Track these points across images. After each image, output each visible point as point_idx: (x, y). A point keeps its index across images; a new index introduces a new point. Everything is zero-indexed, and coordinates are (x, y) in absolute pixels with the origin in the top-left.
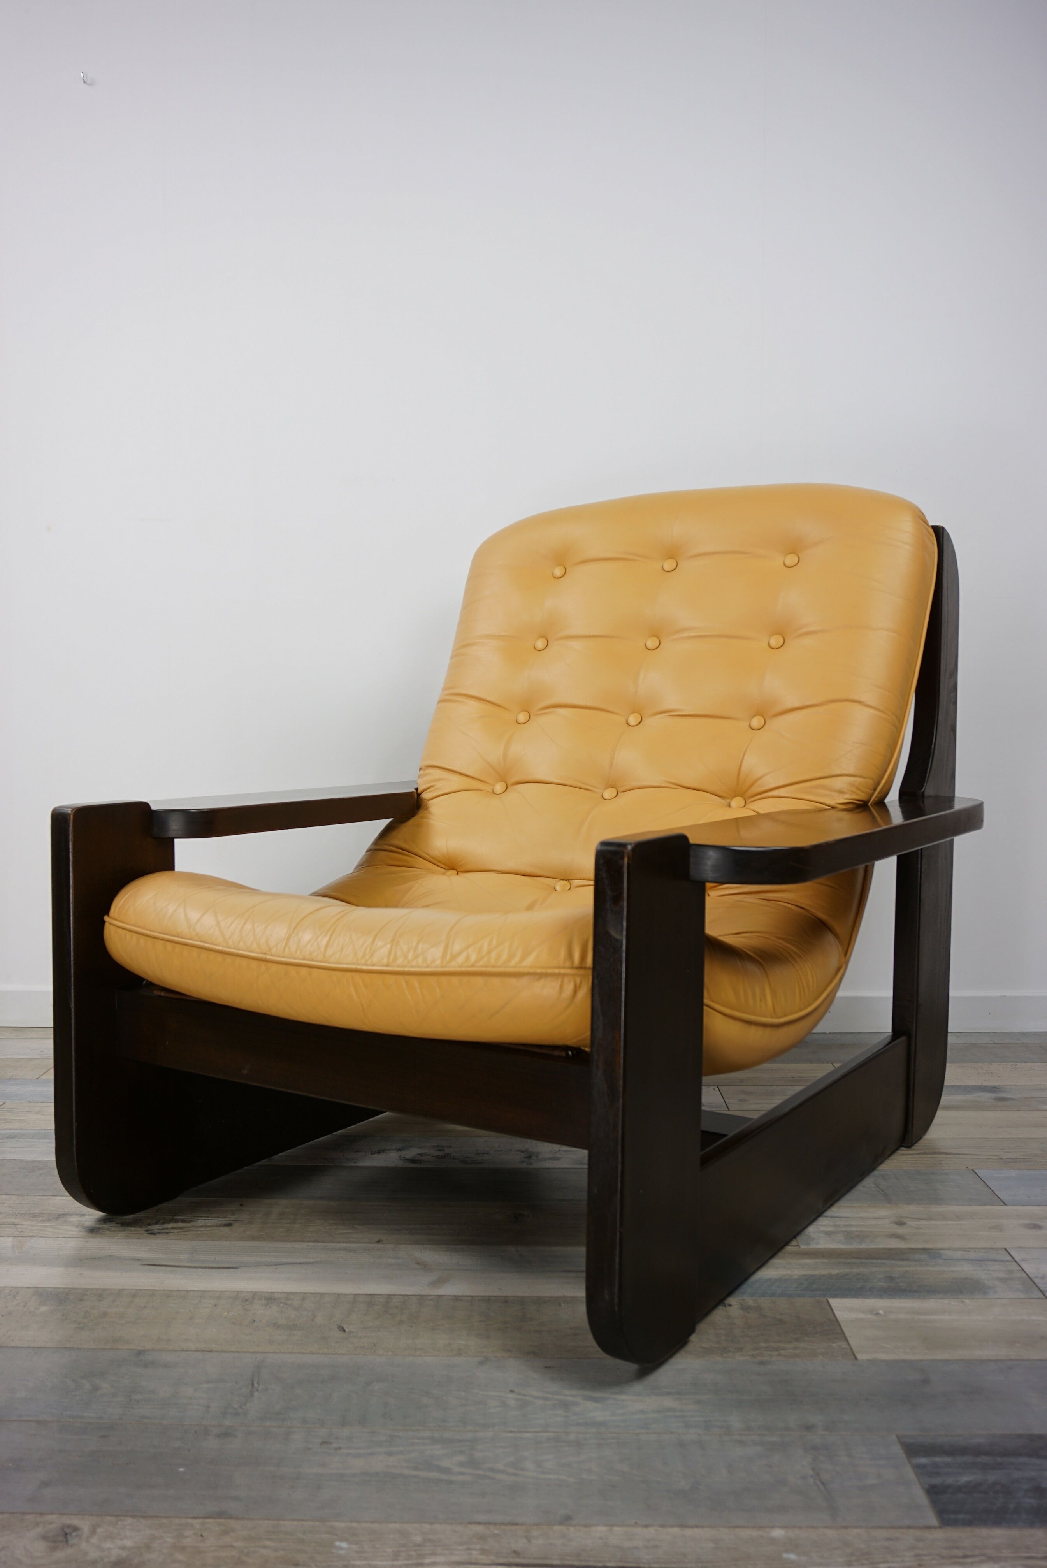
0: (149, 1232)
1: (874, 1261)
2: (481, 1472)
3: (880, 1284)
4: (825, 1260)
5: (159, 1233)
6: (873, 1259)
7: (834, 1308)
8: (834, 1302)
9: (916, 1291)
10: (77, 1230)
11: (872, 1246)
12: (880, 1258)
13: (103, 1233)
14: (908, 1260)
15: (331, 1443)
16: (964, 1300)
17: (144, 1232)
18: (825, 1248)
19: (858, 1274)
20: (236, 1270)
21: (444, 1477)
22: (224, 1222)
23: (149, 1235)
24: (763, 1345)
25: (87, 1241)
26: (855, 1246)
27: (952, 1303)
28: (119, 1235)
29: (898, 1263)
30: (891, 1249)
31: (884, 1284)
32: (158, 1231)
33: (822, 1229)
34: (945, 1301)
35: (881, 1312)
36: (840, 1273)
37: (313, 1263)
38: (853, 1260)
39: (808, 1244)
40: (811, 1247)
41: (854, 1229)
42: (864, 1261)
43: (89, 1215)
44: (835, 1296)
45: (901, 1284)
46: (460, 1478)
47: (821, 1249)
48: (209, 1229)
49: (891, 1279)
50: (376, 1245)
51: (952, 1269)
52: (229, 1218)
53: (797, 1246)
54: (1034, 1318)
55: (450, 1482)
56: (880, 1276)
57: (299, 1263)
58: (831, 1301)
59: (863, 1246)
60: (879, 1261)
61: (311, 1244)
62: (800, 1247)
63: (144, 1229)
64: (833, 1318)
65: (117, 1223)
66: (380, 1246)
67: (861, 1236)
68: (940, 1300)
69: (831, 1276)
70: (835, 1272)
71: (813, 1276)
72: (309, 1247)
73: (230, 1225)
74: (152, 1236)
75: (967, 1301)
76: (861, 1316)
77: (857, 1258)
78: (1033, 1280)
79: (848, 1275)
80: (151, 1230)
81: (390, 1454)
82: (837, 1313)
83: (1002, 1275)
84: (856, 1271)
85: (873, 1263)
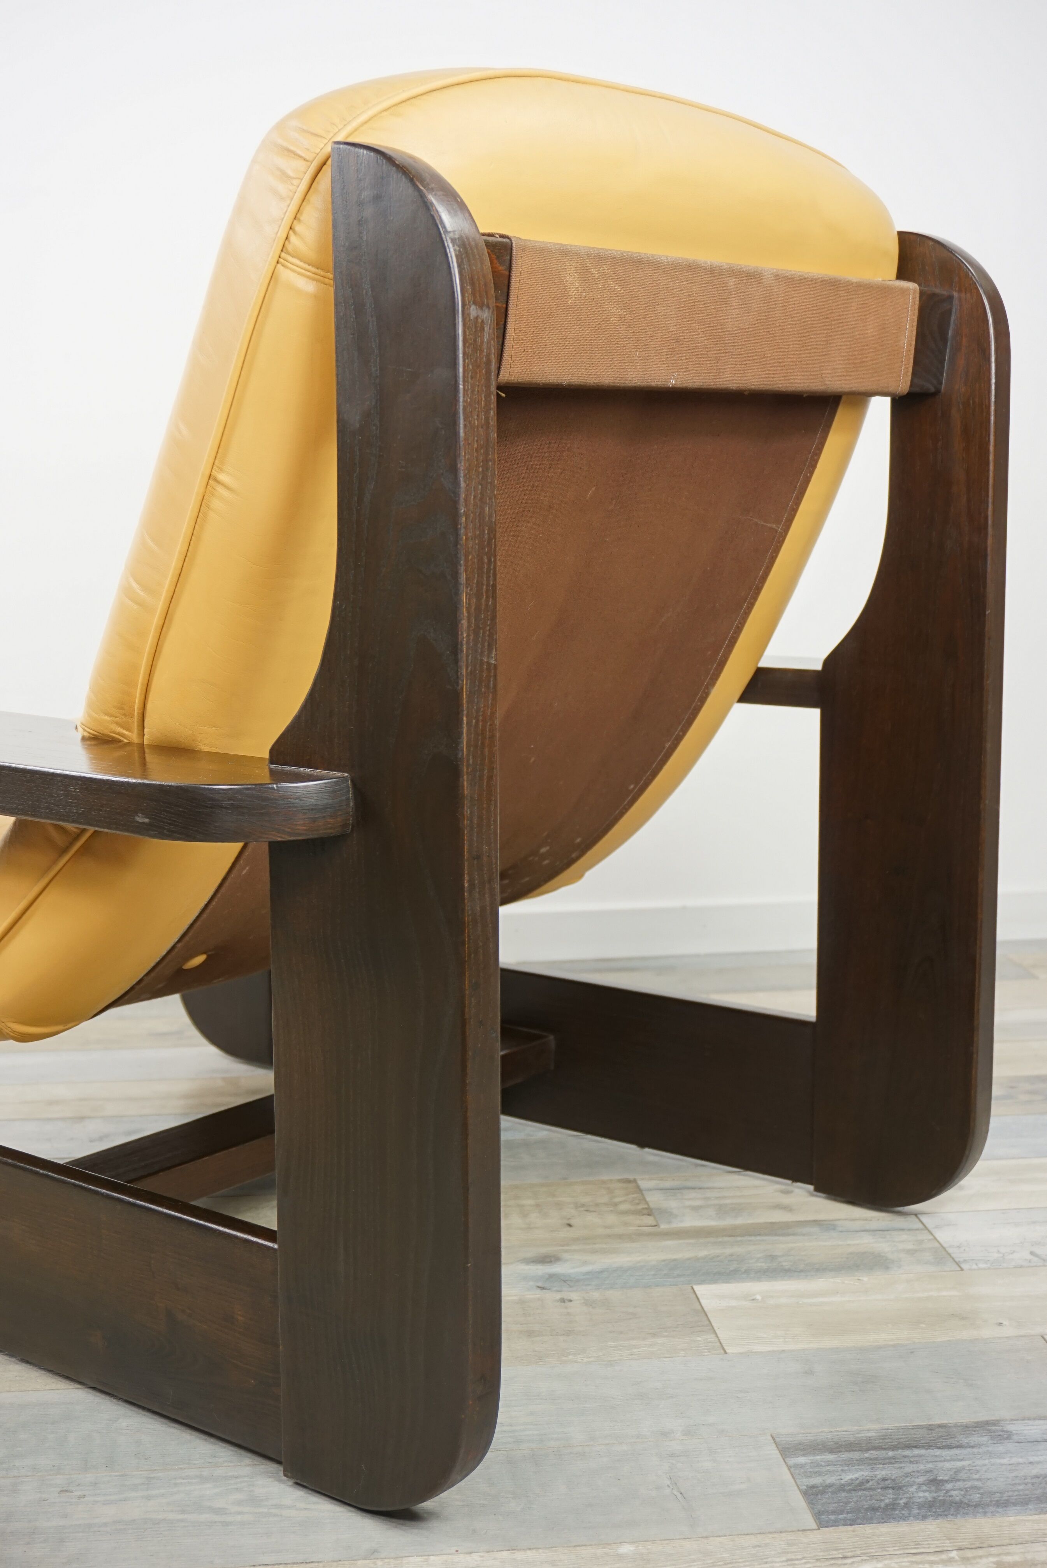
1: (753, 1238)
2: (265, 1510)
3: (759, 1264)
4: (692, 1241)
6: (751, 1235)
7: (699, 1296)
8: (700, 1289)
9: (801, 1271)
11: (750, 1221)
12: (760, 1235)
14: (793, 1234)
15: (72, 1492)
16: (859, 1278)
18: (691, 1226)
19: (732, 1255)
21: (217, 1518)
24: (611, 1344)
26: (728, 1222)
27: (846, 1282)
29: (782, 1238)
31: (763, 1264)
33: (688, 1203)
34: (838, 1280)
35: (759, 1297)
38: (726, 1239)
39: (670, 1222)
40: (674, 1225)
41: (728, 1201)
42: (739, 1239)
44: (702, 1282)
45: (784, 1264)
46: (239, 1518)
47: (686, 1226)
49: (773, 1258)
51: (849, 1242)
53: (656, 1226)
54: (945, 1293)
55: (226, 1524)
56: (759, 1256)
58: (696, 1288)
59: (739, 1221)
60: (758, 1238)
62: (659, 1227)
64: (699, 1308)
67: (737, 1209)
68: (832, 1280)
69: (697, 1259)
70: (703, 1253)
71: (675, 1260)
75: (865, 1279)
76: (734, 1303)
77: (731, 1236)
78: (947, 1249)
79: (718, 1256)
81: (149, 1498)
82: (703, 1302)
83: (910, 1246)
84: (728, 1251)
85: (750, 1241)
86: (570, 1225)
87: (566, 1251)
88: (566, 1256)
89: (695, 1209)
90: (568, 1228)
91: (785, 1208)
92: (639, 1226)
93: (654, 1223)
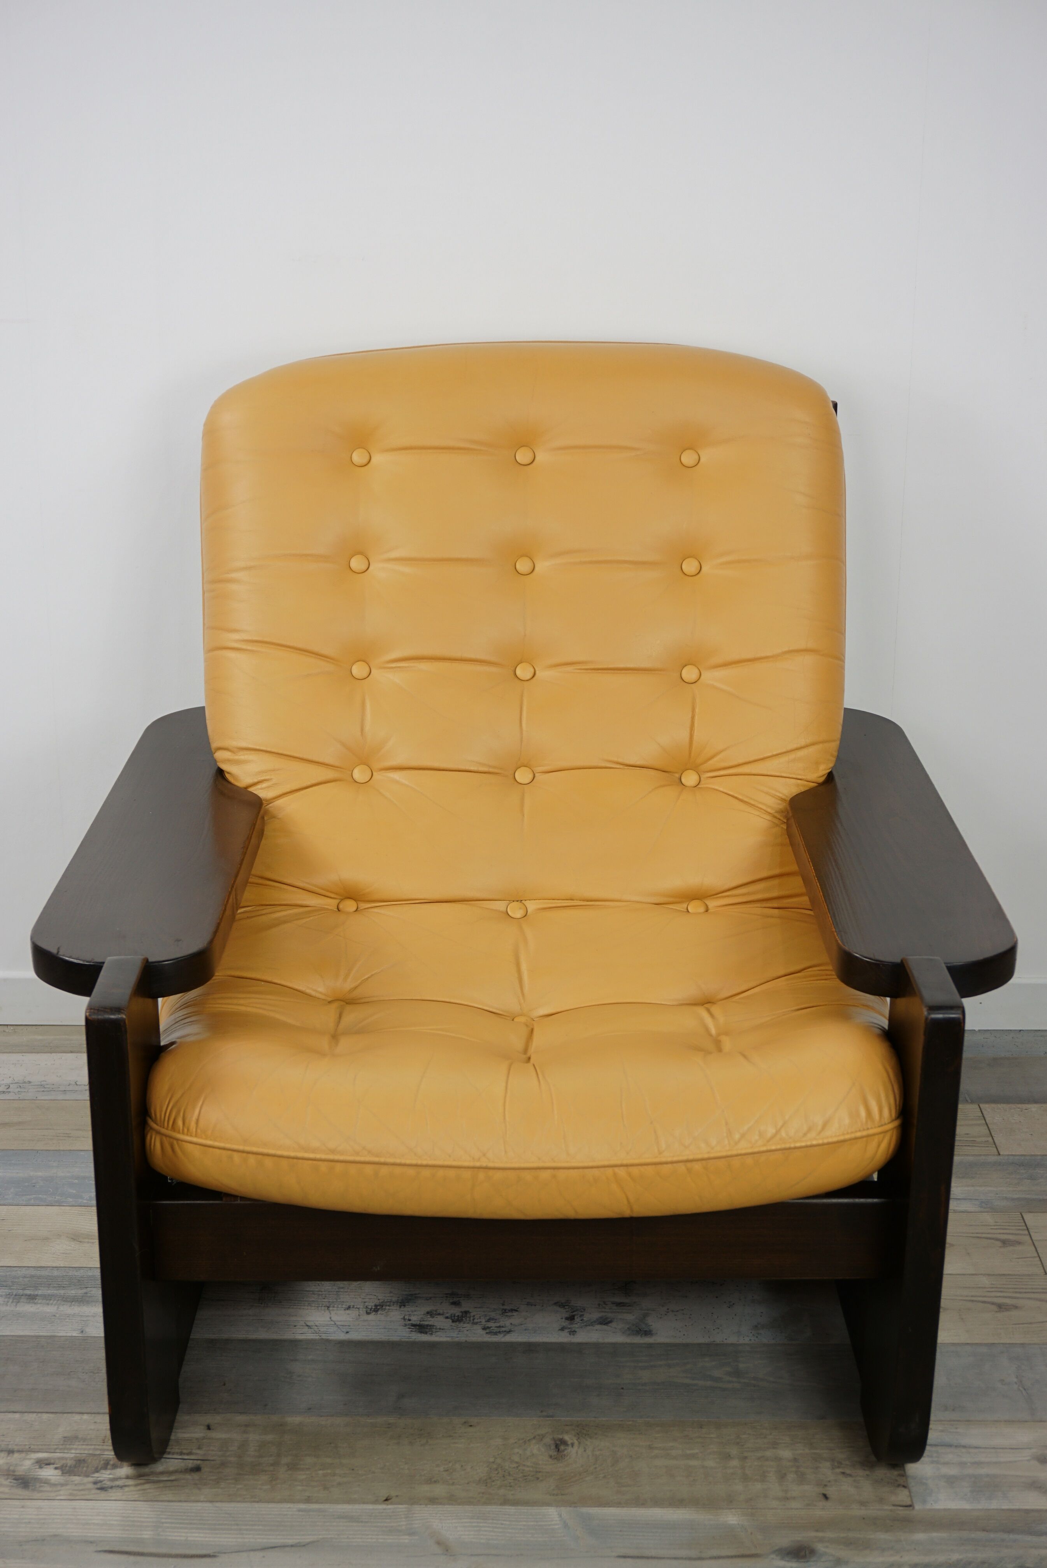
0: (99, 1485)
1: (1006, 1534)
5: (112, 1487)
6: (1004, 1531)
10: (7, 1482)
11: (1005, 1506)
12: (1013, 1531)
13: (42, 1489)
17: (91, 1486)
18: (945, 1510)
20: (214, 1560)
22: (190, 1464)
23: (99, 1491)
25: (23, 1507)
26: (983, 1505)
28: (62, 1493)
29: (1034, 1539)
30: (1027, 1511)
32: (109, 1484)
33: (945, 1470)
36: (961, 1560)
37: (308, 1544)
38: (979, 1534)
39: (924, 1502)
40: (928, 1507)
41: (983, 1471)
42: (992, 1535)
43: (18, 1451)
47: (939, 1510)
48: (173, 1478)
50: (384, 1506)
52: (196, 1454)
53: (910, 1506)
57: (292, 1546)
59: (994, 1505)
60: (1012, 1536)
61: (302, 1506)
62: (914, 1508)
63: (90, 1479)
65: (56, 1468)
66: (389, 1507)
67: (993, 1486)
70: (955, 1557)
72: (300, 1513)
73: (197, 1469)
74: (103, 1495)
77: (984, 1534)
80: (101, 1482)
85: (1003, 1540)
86: (825, 1497)
87: (821, 1540)
88: (820, 1547)
89: (951, 1481)
90: (822, 1503)
91: (1041, 1487)
92: (894, 1505)
93: (909, 1503)
